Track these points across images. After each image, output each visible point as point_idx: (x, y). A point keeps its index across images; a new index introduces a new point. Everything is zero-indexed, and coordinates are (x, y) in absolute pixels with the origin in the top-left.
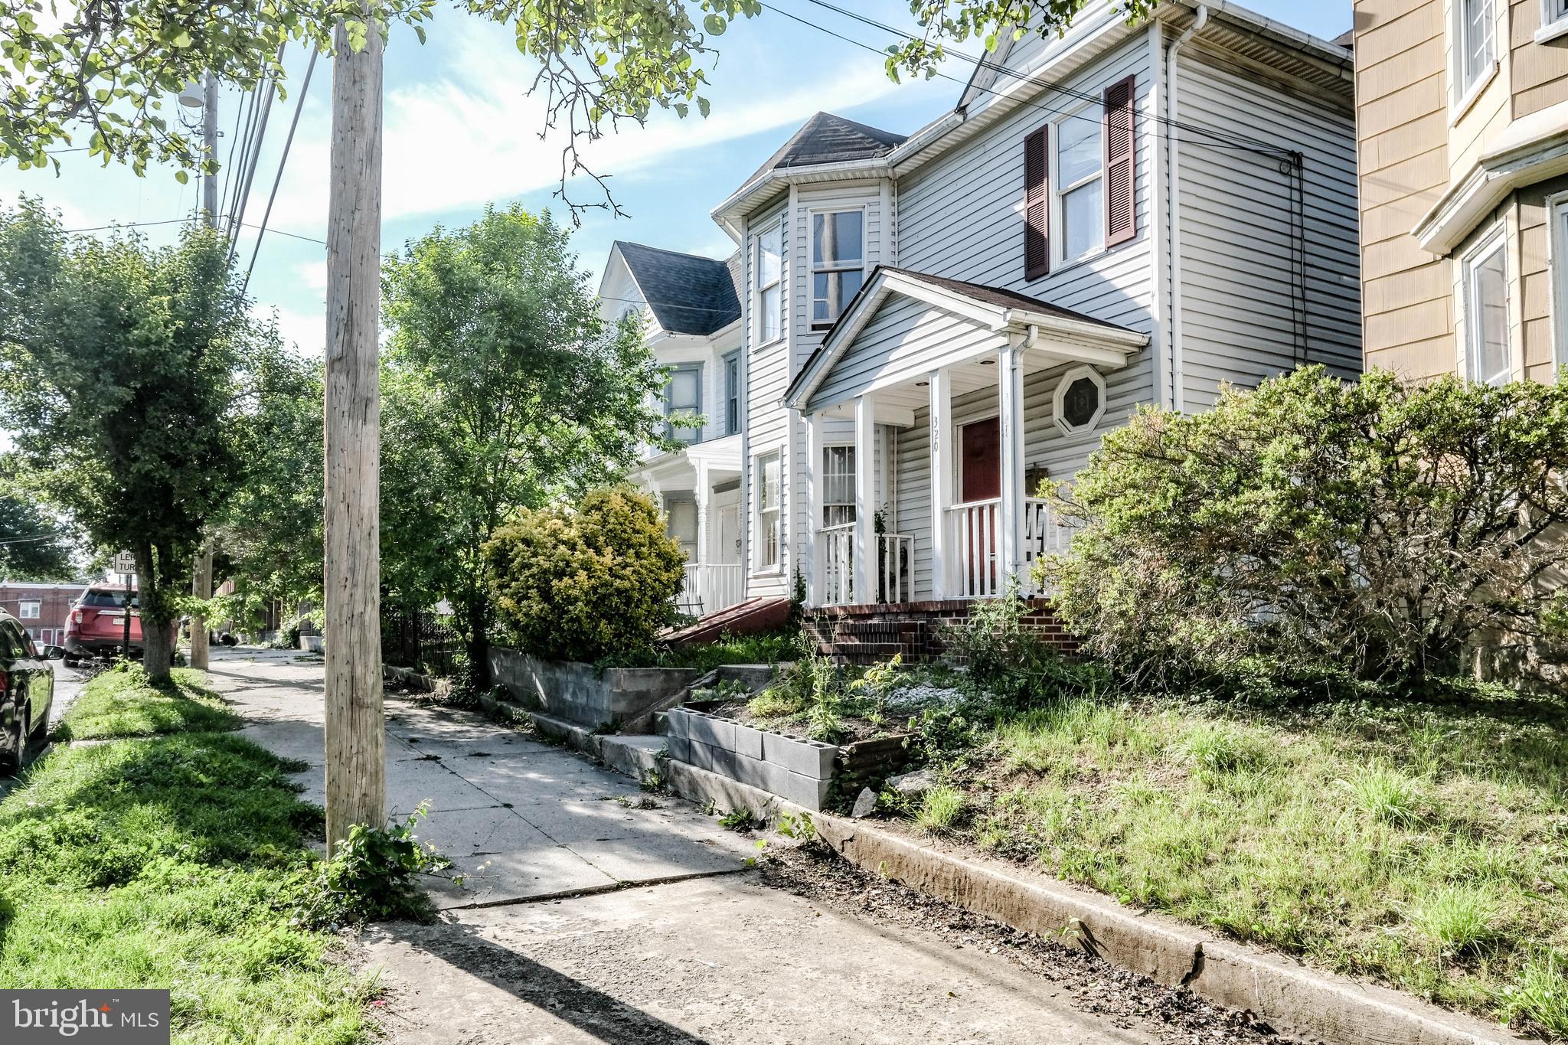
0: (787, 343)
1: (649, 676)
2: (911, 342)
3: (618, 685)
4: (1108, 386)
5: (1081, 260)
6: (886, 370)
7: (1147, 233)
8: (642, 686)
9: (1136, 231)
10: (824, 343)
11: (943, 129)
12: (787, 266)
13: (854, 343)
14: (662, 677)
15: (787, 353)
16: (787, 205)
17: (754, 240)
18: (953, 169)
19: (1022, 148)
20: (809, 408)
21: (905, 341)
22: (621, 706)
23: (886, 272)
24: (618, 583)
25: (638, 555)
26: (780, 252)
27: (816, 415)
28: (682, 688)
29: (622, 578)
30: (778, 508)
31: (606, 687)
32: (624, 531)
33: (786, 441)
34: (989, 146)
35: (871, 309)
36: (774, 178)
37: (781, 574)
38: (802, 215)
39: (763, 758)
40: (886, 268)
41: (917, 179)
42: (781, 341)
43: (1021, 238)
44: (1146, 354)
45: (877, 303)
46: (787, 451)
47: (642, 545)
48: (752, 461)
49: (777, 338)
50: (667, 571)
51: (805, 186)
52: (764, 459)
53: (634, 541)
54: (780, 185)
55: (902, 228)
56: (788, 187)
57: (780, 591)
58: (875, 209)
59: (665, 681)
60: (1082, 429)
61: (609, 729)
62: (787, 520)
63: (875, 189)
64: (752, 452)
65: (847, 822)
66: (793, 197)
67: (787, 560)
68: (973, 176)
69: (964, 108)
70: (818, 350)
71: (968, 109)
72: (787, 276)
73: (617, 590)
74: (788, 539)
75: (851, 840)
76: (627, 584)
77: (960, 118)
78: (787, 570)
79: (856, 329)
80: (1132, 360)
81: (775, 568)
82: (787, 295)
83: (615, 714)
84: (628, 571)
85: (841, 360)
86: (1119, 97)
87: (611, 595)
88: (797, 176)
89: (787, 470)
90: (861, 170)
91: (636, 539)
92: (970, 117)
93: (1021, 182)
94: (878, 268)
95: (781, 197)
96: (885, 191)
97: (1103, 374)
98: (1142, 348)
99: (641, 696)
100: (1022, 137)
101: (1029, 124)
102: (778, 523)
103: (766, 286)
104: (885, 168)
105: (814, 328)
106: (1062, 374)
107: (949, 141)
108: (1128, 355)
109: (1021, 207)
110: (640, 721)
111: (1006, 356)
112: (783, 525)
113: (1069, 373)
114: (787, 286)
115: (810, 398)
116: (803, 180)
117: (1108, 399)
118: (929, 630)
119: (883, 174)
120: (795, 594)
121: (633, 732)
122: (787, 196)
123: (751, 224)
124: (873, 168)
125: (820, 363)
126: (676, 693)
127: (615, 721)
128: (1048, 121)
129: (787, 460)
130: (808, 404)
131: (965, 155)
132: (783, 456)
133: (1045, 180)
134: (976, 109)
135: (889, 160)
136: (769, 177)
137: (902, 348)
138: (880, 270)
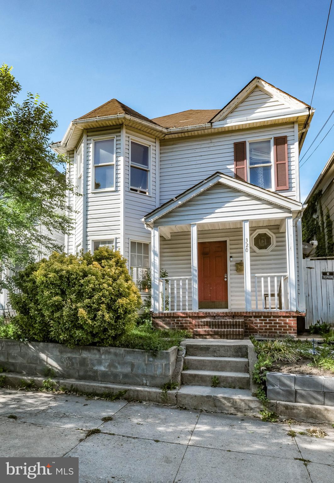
0: (121, 192)
2: (229, 207)
4: (277, 237)
6: (213, 215)
7: (293, 189)
9: (289, 187)
10: (176, 198)
13: (190, 201)
15: (121, 197)
19: (232, 146)
20: (156, 224)
21: (226, 205)
23: (222, 175)
34: (213, 141)
38: (127, 139)
41: (172, 143)
42: (116, 191)
46: (121, 240)
48: (90, 242)
49: (113, 189)
52: (99, 243)
56: (122, 124)
58: (154, 148)
60: (263, 251)
63: (154, 140)
64: (88, 238)
68: (205, 150)
70: (173, 200)
71: (213, 124)
72: (121, 163)
79: (194, 195)
85: (181, 206)
86: (281, 141)
92: (213, 127)
93: (233, 158)
96: (158, 143)
97: (274, 233)
100: (233, 142)
101: (239, 138)
103: (102, 164)
105: (131, 189)
106: (255, 230)
109: (233, 167)
113: (257, 230)
114: (121, 167)
117: (277, 242)
118: (245, 323)
122: (121, 128)
123: (89, 134)
125: (172, 206)
128: (246, 140)
129: (121, 245)
130: (155, 222)
131: (200, 141)
132: (116, 243)
133: (245, 161)
134: (218, 125)
135: (169, 131)
136: (121, 116)
137: (223, 208)
138: (218, 174)
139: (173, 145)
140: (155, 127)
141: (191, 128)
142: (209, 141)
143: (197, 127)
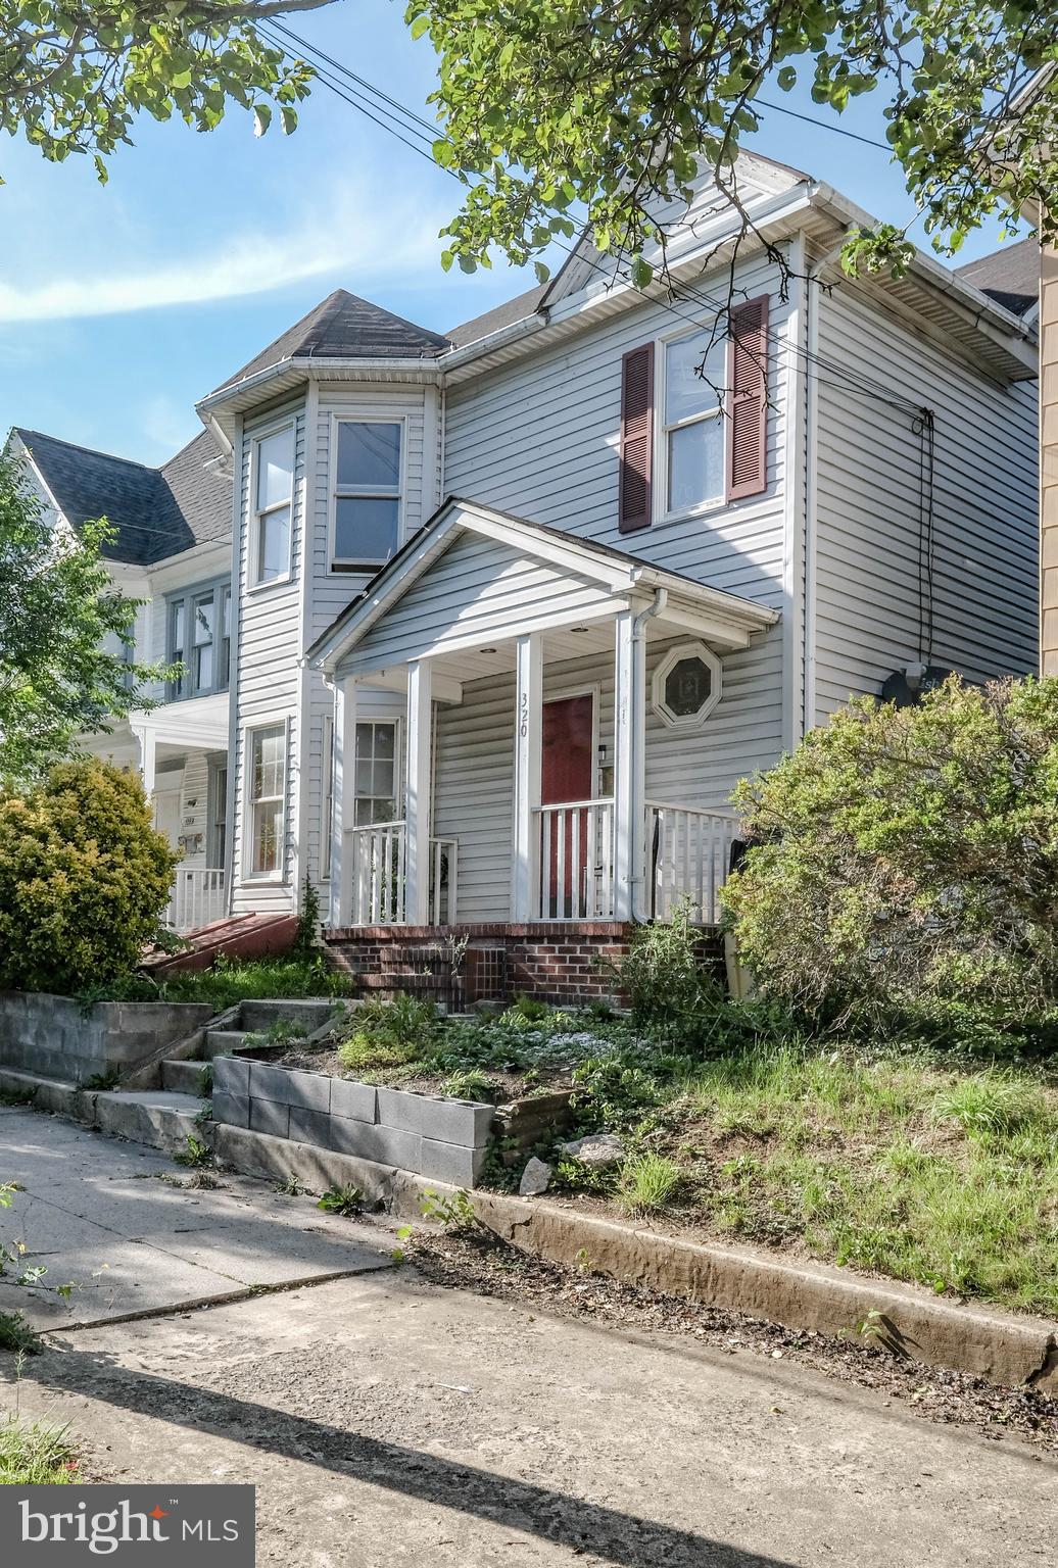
0: (301, 586)
1: (154, 1013)
2: (494, 597)
3: (115, 1025)
4: (724, 669)
5: (694, 513)
6: (455, 630)
7: (780, 488)
8: (145, 1025)
9: (766, 484)
10: (368, 589)
11: (519, 331)
12: (303, 484)
13: (408, 592)
14: (170, 1015)
15: (300, 598)
16: (303, 405)
17: (252, 446)
18: (526, 384)
19: (618, 367)
20: (340, 670)
21: (483, 595)
22: (118, 1053)
23: (462, 506)
24: (106, 889)
25: (128, 854)
26: (292, 467)
27: (349, 681)
28: (195, 1029)
29: (111, 882)
30: (282, 797)
31: (97, 1028)
32: (109, 820)
33: (297, 711)
35: (437, 551)
36: (292, 369)
37: (284, 884)
38: (324, 421)
39: (377, 1120)
40: (461, 500)
41: (474, 391)
42: (292, 581)
43: (616, 479)
44: (775, 634)
45: (444, 544)
46: (297, 724)
47: (131, 840)
48: (243, 735)
49: (284, 577)
50: (160, 875)
51: (330, 383)
52: (259, 734)
53: (123, 833)
54: (296, 379)
55: (450, 450)
56: (306, 382)
57: (287, 906)
58: (419, 423)
59: (174, 1020)
60: (689, 720)
61: (104, 1084)
62: (295, 814)
63: (418, 398)
64: (243, 723)
65: (514, 1200)
66: (312, 398)
67: (294, 865)
68: (552, 395)
69: (547, 308)
70: (360, 598)
71: (552, 311)
72: (303, 498)
73: (105, 898)
74: (296, 838)
75: (527, 1223)
76: (118, 891)
77: (542, 321)
78: (294, 878)
79: (414, 575)
80: (756, 640)
81: (276, 875)
82: (302, 523)
83: (110, 1063)
84: (118, 874)
85: (388, 613)
86: (751, 318)
87: (96, 904)
88: (321, 369)
89: (296, 750)
90: (404, 372)
91: (126, 831)
92: (554, 320)
93: (617, 409)
94: (451, 499)
95: (297, 393)
96: (431, 402)
97: (718, 655)
98: (770, 626)
99: (144, 1039)
100: (619, 354)
101: (630, 339)
102: (279, 818)
103: (267, 509)
104: (435, 373)
105: (334, 568)
106: (665, 651)
107: (521, 348)
108: (752, 633)
109: (615, 440)
110: (144, 1073)
111: (625, 627)
112: (288, 820)
113: (673, 651)
114: (303, 510)
115: (342, 658)
116: (327, 375)
117: (725, 684)
118: (509, 959)
119: (429, 379)
120: (304, 909)
121: (136, 1087)
122: (304, 394)
123: (248, 425)
124: (420, 371)
125: (361, 615)
126: (186, 1036)
127: (110, 1073)
128: (656, 338)
129: (297, 737)
130: (338, 666)
131: (540, 367)
132: (290, 731)
133: (649, 411)
134: (564, 311)
135: (442, 363)
136: (284, 366)
137: (478, 604)
138: (453, 503)
139: (476, 396)
140: (393, 364)
141: (492, 340)
142: (562, 365)
143: (506, 334)
